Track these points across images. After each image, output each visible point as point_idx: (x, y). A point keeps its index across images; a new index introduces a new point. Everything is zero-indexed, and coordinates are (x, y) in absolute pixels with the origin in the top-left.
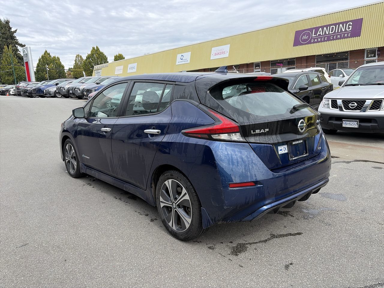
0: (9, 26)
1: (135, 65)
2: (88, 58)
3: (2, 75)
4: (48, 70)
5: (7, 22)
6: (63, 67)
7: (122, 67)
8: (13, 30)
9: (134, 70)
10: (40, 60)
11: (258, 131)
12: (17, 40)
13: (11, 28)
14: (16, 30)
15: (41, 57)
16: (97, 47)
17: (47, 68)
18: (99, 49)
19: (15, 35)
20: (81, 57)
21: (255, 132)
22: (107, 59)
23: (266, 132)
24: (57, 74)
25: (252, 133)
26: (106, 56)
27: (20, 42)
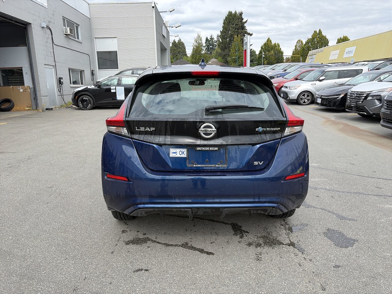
0: (242, 18)
1: (353, 49)
2: (307, 43)
3: (230, 62)
4: (264, 56)
5: (241, 14)
6: (282, 53)
7: (338, 52)
8: (244, 21)
9: (352, 55)
10: (262, 48)
11: (142, 129)
12: (246, 30)
13: (243, 19)
14: (247, 21)
15: (263, 45)
16: (320, 30)
17: (263, 55)
18: (321, 33)
19: (245, 25)
20: (302, 42)
21: (140, 129)
22: (328, 43)
23: (151, 130)
24: (275, 60)
25: (137, 130)
26: (327, 40)
27: (248, 31)
